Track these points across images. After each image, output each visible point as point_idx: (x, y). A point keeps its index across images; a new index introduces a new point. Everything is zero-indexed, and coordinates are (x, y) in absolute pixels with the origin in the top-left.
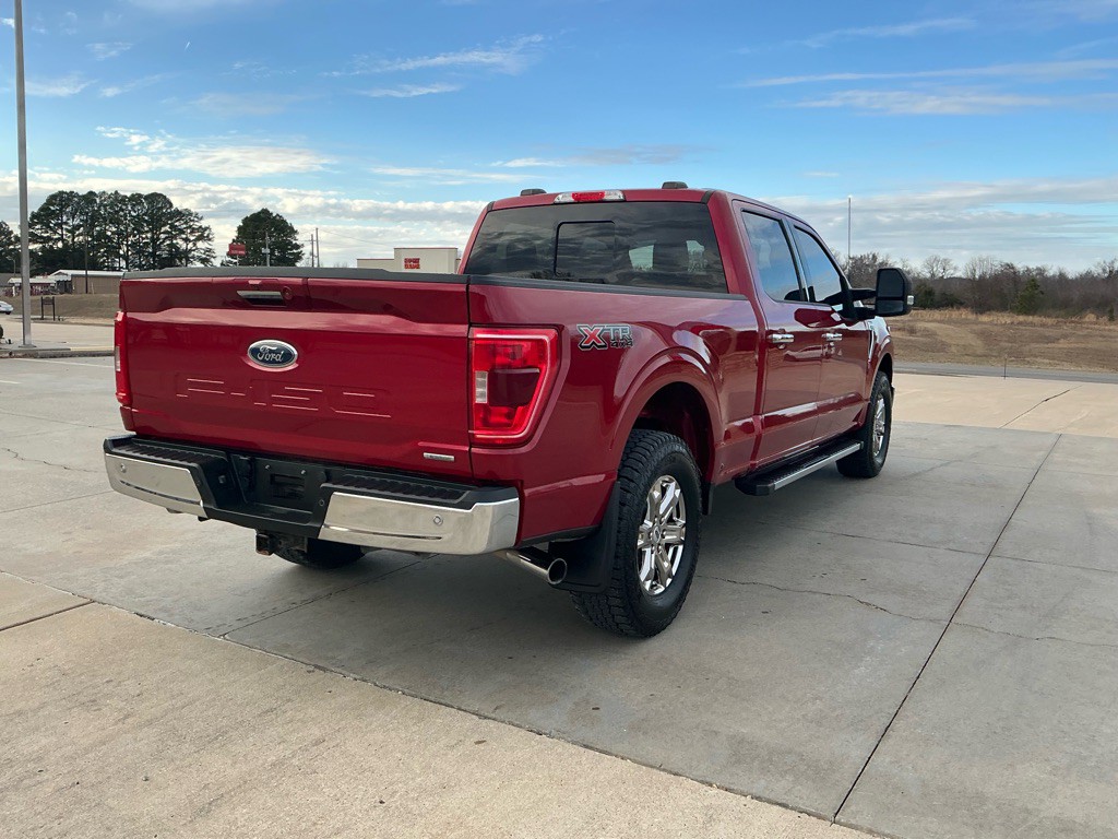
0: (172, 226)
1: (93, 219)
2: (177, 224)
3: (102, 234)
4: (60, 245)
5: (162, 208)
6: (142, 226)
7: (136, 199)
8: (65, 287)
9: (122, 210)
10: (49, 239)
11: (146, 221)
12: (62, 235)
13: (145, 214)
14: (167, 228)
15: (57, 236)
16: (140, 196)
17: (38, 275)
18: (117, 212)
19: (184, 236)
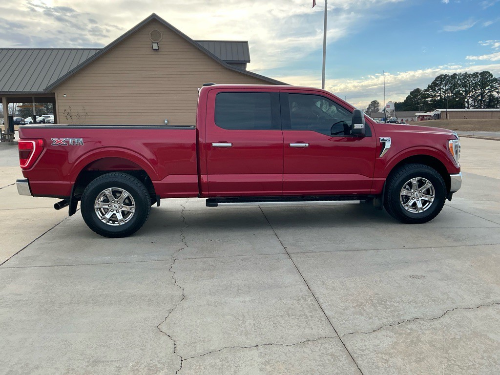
0: (492, 87)
1: (455, 86)
2: (494, 85)
3: (458, 92)
4: (439, 98)
5: (487, 78)
6: (477, 87)
7: (475, 75)
8: (438, 116)
9: (468, 80)
10: (435, 96)
11: (479, 85)
12: (440, 94)
13: (479, 82)
14: (489, 87)
15: (438, 94)
16: (477, 73)
17: (428, 111)
18: (466, 82)
19: (497, 90)
